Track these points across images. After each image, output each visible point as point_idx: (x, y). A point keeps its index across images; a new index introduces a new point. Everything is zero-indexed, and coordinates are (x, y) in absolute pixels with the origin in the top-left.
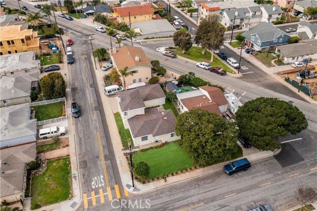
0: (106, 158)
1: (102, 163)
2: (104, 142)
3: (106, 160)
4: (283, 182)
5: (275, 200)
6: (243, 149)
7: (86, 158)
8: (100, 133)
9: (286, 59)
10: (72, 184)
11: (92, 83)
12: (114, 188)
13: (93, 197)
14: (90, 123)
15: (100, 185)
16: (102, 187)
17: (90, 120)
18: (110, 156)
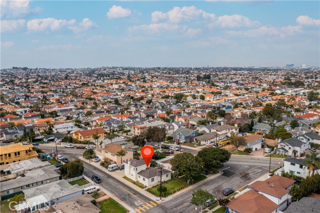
1: (134, 196)
7: (122, 197)
9: (202, 142)
11: (93, 168)
12: (150, 203)
13: (141, 208)
14: (111, 184)
15: (141, 204)
16: (143, 204)
18: (136, 193)
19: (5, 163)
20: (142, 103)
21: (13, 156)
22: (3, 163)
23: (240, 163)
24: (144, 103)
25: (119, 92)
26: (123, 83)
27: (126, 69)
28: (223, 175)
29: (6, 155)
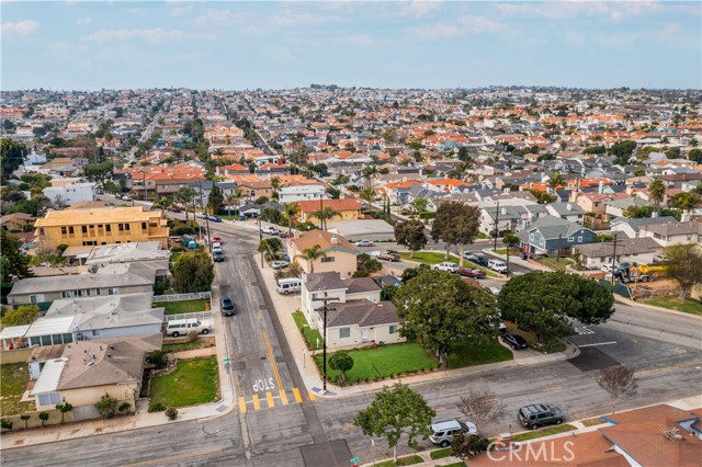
0: (278, 359)
1: (271, 364)
2: (276, 343)
3: (277, 361)
4: (583, 387)
5: (569, 407)
6: (514, 352)
7: (244, 359)
8: (269, 334)
9: (589, 260)
10: (219, 386)
11: (255, 280)
12: (291, 392)
13: (255, 400)
14: (252, 323)
15: (268, 388)
16: (271, 390)
17: (251, 319)
18: (286, 357)
19: (99, 243)
20: (527, 161)
21: (115, 229)
22: (96, 243)
23: (664, 337)
24: (531, 160)
25: (488, 135)
26: (508, 117)
27: (541, 90)
28: (570, 361)
29: (100, 226)
